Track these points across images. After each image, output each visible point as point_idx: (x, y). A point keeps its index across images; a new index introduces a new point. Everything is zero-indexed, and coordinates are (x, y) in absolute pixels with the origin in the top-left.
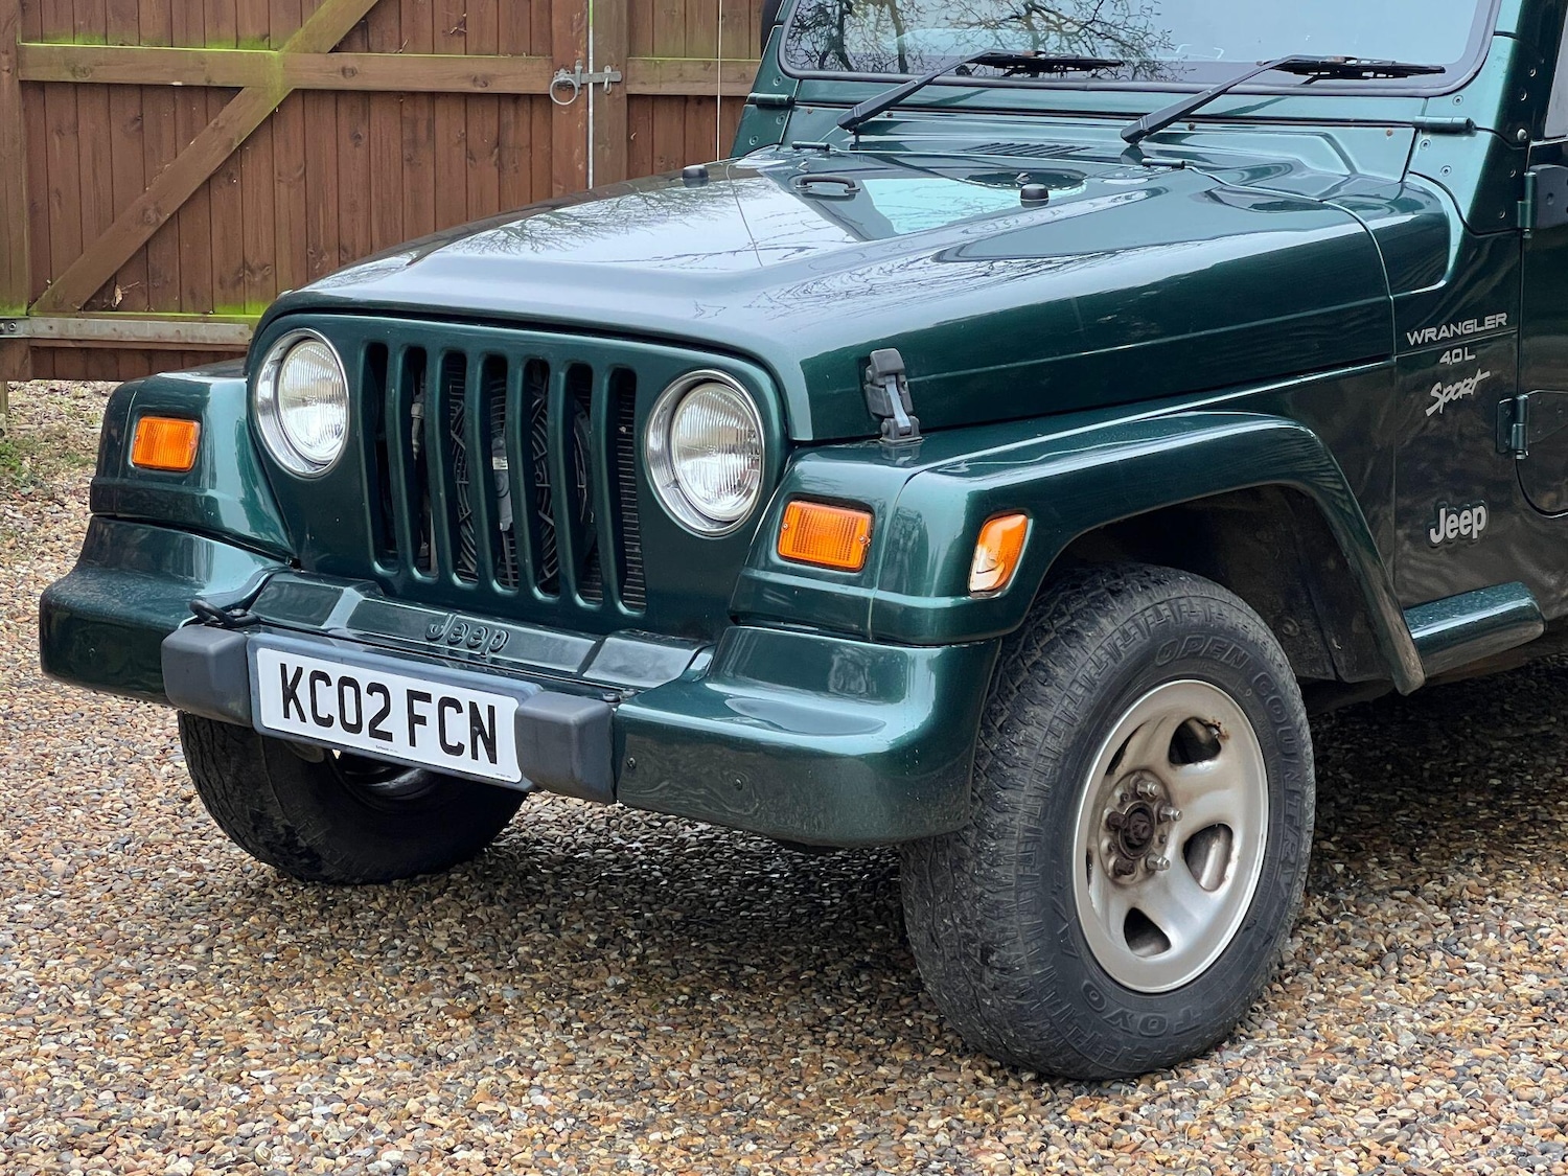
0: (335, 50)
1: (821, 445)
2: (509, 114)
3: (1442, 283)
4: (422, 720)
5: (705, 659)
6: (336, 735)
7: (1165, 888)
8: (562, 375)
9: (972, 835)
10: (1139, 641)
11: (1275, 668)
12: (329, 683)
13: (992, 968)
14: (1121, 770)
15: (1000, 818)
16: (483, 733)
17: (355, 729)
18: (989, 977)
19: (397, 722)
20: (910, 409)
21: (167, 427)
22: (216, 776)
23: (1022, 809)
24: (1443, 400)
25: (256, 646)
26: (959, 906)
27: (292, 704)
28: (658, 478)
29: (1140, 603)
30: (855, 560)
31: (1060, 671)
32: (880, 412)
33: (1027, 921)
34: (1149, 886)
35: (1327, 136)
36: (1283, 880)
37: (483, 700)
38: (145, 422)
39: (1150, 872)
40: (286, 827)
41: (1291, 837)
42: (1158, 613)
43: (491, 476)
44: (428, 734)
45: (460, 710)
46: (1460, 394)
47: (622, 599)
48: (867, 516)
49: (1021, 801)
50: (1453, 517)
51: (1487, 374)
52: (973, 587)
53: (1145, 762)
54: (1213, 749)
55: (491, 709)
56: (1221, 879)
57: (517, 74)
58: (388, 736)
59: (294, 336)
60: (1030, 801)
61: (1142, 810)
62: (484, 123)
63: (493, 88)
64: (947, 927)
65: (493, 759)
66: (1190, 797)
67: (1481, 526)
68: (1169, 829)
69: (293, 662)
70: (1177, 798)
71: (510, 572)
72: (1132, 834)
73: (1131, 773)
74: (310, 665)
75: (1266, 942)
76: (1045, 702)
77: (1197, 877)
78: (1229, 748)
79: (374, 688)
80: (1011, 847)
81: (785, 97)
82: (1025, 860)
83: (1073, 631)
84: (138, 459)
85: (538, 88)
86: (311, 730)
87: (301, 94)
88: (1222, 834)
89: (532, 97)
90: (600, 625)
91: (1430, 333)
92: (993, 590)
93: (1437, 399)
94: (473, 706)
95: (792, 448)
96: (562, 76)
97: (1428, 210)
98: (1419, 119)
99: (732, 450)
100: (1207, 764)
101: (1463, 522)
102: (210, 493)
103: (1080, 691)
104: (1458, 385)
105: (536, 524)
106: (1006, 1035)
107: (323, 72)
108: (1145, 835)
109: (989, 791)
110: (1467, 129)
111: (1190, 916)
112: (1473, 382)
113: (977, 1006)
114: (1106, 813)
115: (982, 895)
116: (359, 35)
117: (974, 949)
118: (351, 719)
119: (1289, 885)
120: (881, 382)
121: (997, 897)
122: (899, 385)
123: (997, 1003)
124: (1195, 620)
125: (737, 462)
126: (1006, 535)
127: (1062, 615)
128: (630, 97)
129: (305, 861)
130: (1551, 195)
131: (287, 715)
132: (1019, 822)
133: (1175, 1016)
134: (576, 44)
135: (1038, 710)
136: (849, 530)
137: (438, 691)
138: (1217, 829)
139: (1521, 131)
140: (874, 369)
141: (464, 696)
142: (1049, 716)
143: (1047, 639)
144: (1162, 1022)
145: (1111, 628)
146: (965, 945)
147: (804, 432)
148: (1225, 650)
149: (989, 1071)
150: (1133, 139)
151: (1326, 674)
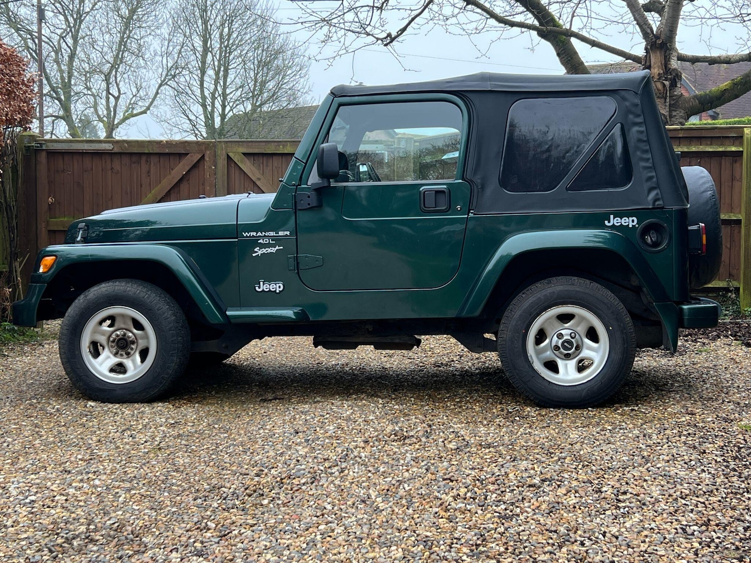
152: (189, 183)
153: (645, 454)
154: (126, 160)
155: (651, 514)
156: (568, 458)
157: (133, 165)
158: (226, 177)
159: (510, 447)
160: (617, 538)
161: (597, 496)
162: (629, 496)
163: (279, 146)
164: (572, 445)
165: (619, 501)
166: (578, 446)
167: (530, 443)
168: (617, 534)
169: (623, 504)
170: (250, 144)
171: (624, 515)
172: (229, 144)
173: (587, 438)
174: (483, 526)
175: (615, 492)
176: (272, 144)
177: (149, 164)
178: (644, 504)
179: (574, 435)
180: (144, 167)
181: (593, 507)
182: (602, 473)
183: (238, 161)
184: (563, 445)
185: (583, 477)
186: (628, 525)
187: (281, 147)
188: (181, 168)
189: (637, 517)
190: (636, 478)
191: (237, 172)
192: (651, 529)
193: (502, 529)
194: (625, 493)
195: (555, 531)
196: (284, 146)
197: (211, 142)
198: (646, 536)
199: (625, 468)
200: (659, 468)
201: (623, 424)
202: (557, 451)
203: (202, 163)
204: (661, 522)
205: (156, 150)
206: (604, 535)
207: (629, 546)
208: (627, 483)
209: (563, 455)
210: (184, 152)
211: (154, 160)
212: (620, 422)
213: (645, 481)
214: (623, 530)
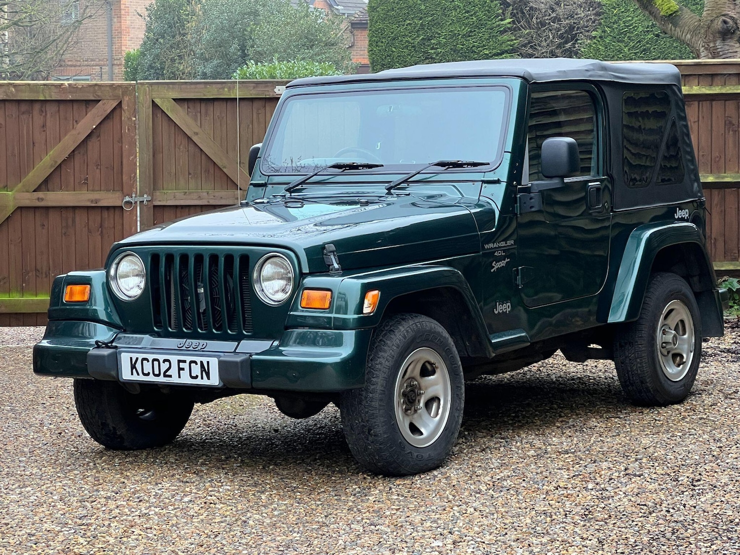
0: (34, 191)
1: (312, 274)
2: (105, 214)
3: (494, 229)
4: (183, 369)
5: (276, 343)
6: (151, 378)
7: (420, 416)
8: (223, 259)
9: (364, 393)
10: (411, 334)
11: (451, 346)
12: (148, 361)
13: (371, 435)
14: (407, 377)
15: (372, 387)
16: (205, 370)
17: (158, 375)
18: (370, 438)
19: (174, 371)
20: (338, 262)
21: (77, 288)
22: (89, 410)
23: (379, 384)
24: (496, 267)
25: (120, 352)
26: (361, 416)
27: (134, 370)
28: (257, 288)
29: (411, 322)
30: (327, 306)
31: (389, 342)
32: (329, 264)
33: (382, 419)
34: (416, 416)
35: (454, 186)
36: (456, 415)
37: (205, 360)
38: (69, 287)
39: (416, 411)
40: (113, 427)
41: (458, 401)
42: (417, 326)
43: (197, 294)
44: (185, 374)
45: (197, 364)
46: (501, 266)
47: (245, 330)
48: (330, 293)
49: (379, 382)
50: (501, 305)
51: (509, 260)
52: (364, 312)
53: (413, 375)
54: (433, 373)
55: (208, 363)
56: (437, 414)
57: (109, 199)
58: (170, 376)
59: (124, 254)
60: (382, 381)
61: (413, 391)
62: (96, 218)
63: (100, 204)
64: (357, 423)
65: (208, 378)
66: (426, 388)
67: (509, 309)
68: (421, 398)
69: (134, 356)
70: (423, 388)
71: (203, 326)
72: (410, 398)
73: (409, 378)
74: (141, 356)
75: (452, 434)
76: (385, 351)
77: (430, 414)
78: (438, 372)
79: (165, 361)
80: (377, 396)
81: (264, 182)
82: (381, 400)
83: (391, 330)
84: (67, 299)
85: (118, 204)
86: (142, 378)
87: (21, 209)
88: (437, 401)
89: (114, 207)
90: (238, 338)
91: (491, 245)
92: (370, 313)
93: (494, 267)
94: (202, 362)
95: (303, 275)
96: (127, 199)
97: (488, 207)
98: (483, 179)
99: (282, 279)
100: (432, 377)
101: (504, 308)
102: (94, 307)
103: (395, 348)
104: (500, 263)
105: (213, 309)
106: (376, 459)
107: (29, 199)
108: (414, 398)
109: (369, 379)
110: (498, 182)
111: (429, 425)
112: (505, 262)
113: (366, 449)
114: (402, 391)
115: (368, 411)
116: (45, 185)
117: (366, 430)
118: (157, 372)
119: (458, 417)
120: (329, 254)
121: (373, 412)
122: (334, 255)
123: (373, 447)
124: (427, 329)
125: (282, 283)
126: (374, 296)
127: (387, 326)
128: (155, 206)
129: (119, 440)
130: (525, 203)
131: (132, 374)
132: (379, 388)
133: (426, 455)
134: (132, 186)
135: (383, 353)
136: (324, 298)
137: (188, 359)
138: (436, 399)
139: (515, 183)
140: (327, 250)
141: (198, 359)
142: (386, 355)
143: (384, 333)
144: (422, 457)
145: (403, 329)
146: (363, 428)
147: (306, 270)
148: (436, 339)
149: (368, 476)
150: (389, 189)
151: (464, 354)
152: (100, 140)
153: (715, 453)
154: (12, 110)
155: (722, 493)
156: (645, 459)
157: (24, 117)
158: (151, 132)
159: (587, 452)
160: (695, 507)
161: (675, 483)
162: (702, 482)
163: (223, 88)
164: (645, 449)
165: (695, 486)
166: (651, 450)
167: (605, 449)
168: (695, 505)
169: (698, 488)
170: (183, 86)
171: (698, 494)
172: (155, 87)
173: (659, 443)
174: (586, 504)
175: (690, 480)
176: (214, 86)
177: (44, 114)
178: (715, 487)
179: (646, 441)
180: (38, 119)
181: (672, 491)
182: (677, 469)
183: (167, 109)
184: (637, 449)
185: (660, 471)
186: (703, 500)
187: (226, 89)
188: (90, 120)
189: (710, 495)
190: (707, 470)
191: (165, 124)
192: (721, 501)
193: (603, 506)
194: (699, 480)
195: (645, 505)
196: (229, 89)
197: (130, 85)
198: (718, 506)
199: (697, 465)
200: (727, 463)
201: (693, 431)
202: (632, 454)
203: (118, 111)
204: (729, 497)
205: (55, 97)
206: (684, 506)
207: (705, 511)
208: (700, 474)
209: (639, 457)
210: (94, 99)
211: (51, 109)
212: (689, 429)
213: (716, 472)
214: (699, 503)
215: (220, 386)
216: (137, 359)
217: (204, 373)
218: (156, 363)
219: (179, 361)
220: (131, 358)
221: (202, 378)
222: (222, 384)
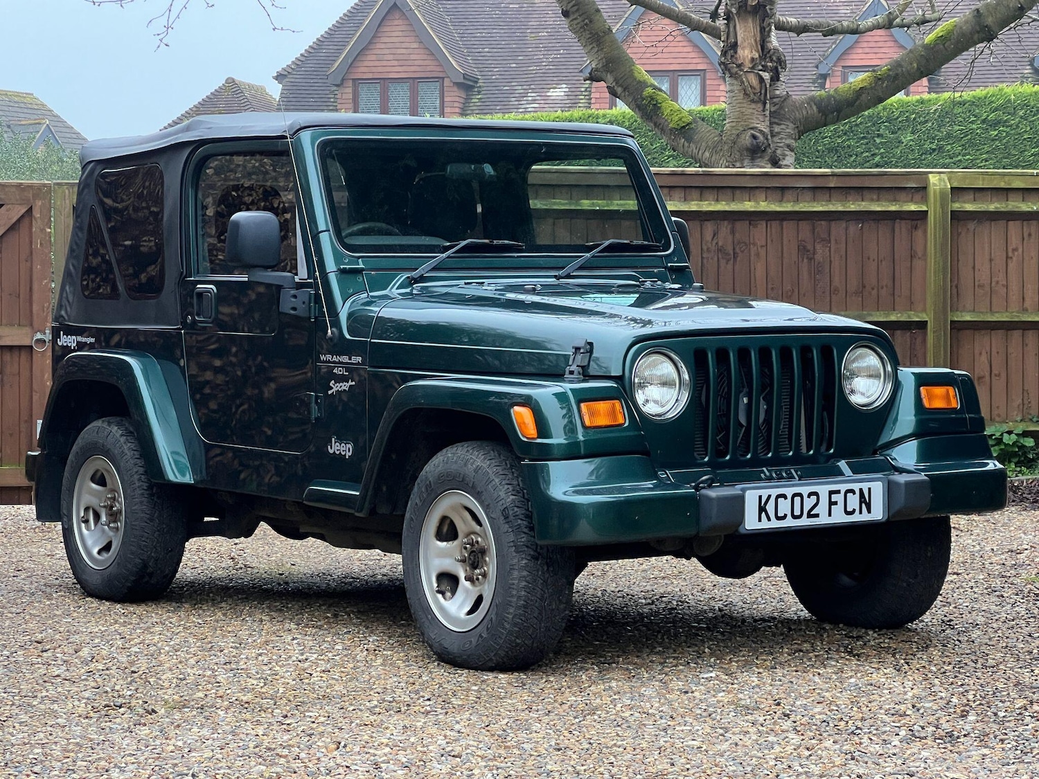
4: (836, 503)
6: (789, 523)
12: (786, 498)
16: (865, 501)
17: (800, 517)
19: (822, 509)
25: (746, 491)
27: (763, 514)
37: (865, 486)
44: (838, 511)
45: (854, 493)
55: (870, 489)
58: (817, 516)
65: (869, 511)
69: (765, 493)
74: (776, 492)
79: (810, 495)
86: (775, 524)
94: (861, 490)
118: (797, 512)
131: (760, 520)
137: (844, 487)
141: (856, 487)
215: (884, 520)
216: (769, 496)
217: (864, 505)
218: (797, 499)
219: (831, 493)
220: (760, 497)
221: (861, 513)
222: (886, 517)
